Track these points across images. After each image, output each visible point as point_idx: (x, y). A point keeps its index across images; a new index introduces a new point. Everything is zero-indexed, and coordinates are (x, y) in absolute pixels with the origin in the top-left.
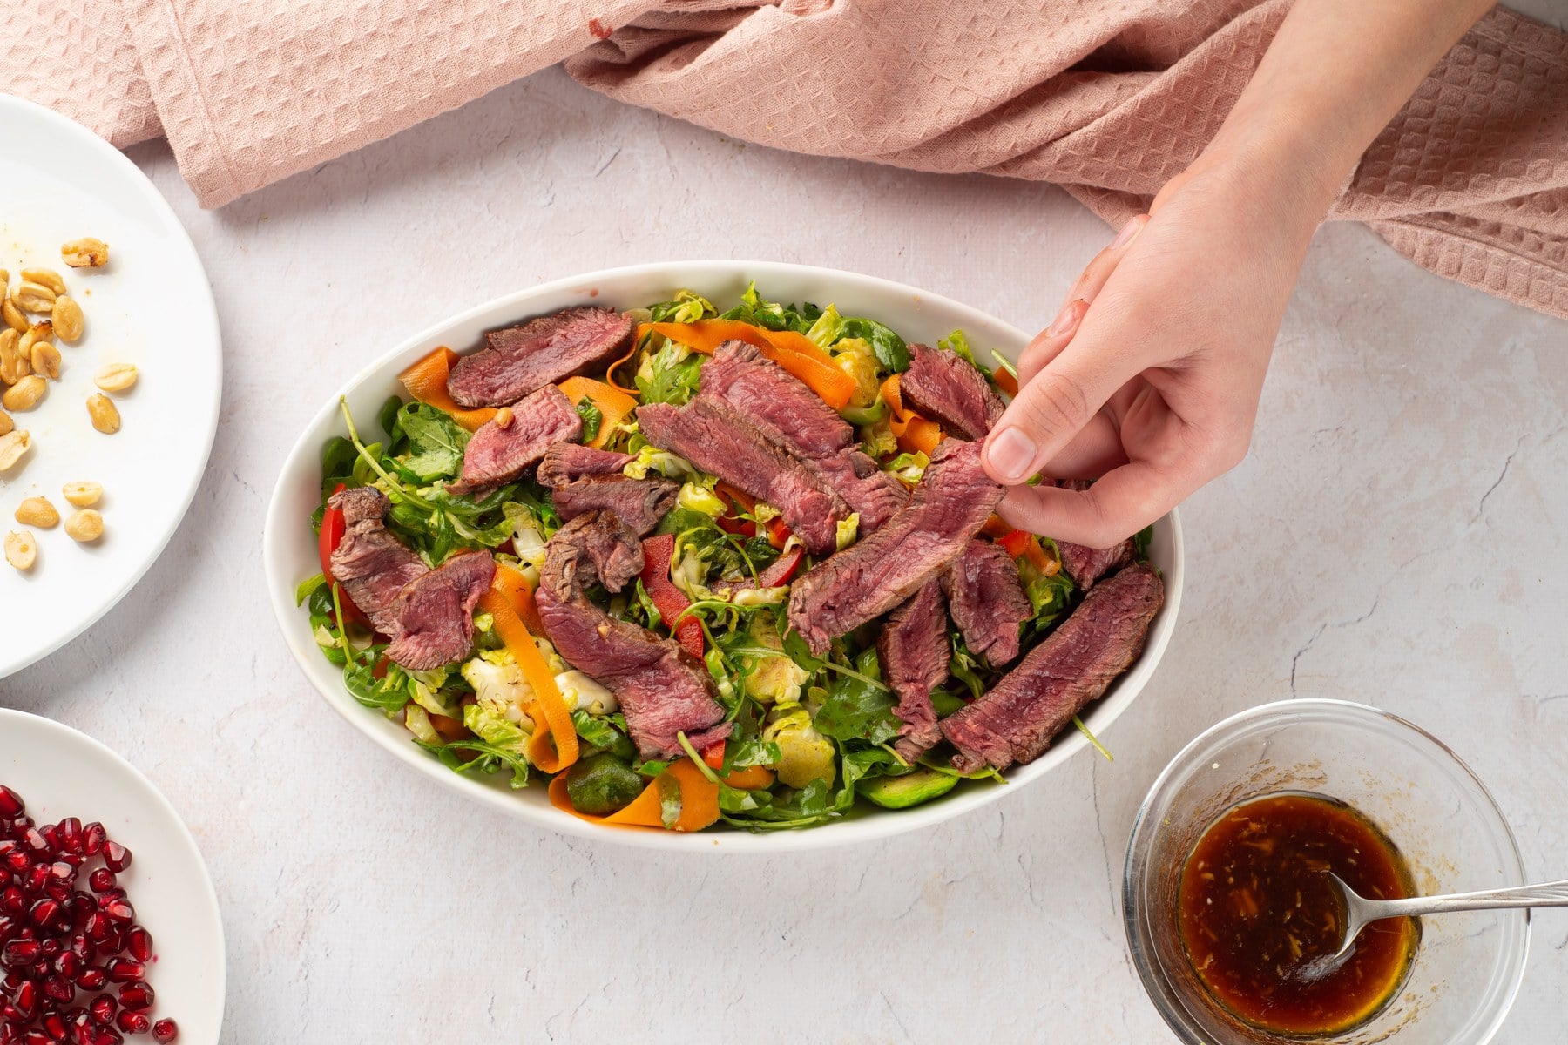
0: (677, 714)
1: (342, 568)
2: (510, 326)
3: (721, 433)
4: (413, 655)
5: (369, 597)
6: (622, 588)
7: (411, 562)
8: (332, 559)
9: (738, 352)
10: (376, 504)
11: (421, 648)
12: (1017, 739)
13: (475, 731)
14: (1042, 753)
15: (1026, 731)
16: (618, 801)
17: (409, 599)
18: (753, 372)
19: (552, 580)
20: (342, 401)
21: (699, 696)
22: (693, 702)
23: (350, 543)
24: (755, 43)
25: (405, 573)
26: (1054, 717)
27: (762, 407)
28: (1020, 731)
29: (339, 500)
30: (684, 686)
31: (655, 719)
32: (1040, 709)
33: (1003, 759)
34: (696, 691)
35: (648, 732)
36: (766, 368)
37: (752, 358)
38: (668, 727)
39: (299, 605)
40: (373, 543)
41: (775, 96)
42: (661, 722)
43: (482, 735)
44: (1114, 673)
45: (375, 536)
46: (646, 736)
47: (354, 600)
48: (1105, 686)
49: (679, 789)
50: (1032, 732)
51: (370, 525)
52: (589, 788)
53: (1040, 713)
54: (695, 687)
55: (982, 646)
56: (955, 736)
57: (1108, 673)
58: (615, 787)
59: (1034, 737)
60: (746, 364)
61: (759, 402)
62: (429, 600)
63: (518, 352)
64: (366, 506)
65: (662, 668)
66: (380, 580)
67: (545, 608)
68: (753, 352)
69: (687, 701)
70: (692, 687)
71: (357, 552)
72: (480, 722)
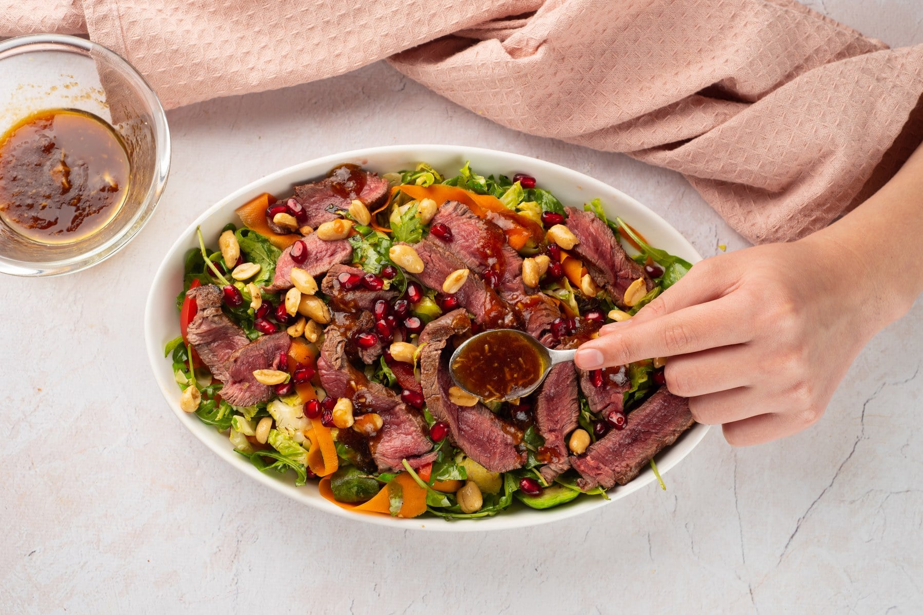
0: (402, 445)
1: (194, 336)
2: (308, 182)
3: (441, 264)
4: (237, 397)
5: (210, 356)
6: (374, 361)
7: (238, 335)
8: (188, 330)
9: (455, 209)
10: (218, 298)
11: (242, 393)
12: (618, 469)
13: (274, 447)
14: (633, 479)
15: (624, 464)
16: (362, 496)
17: (236, 361)
18: (464, 223)
19: (329, 354)
20: (198, 228)
21: (417, 435)
22: (413, 438)
23: (200, 321)
24: (483, 64)
25: (234, 342)
26: (642, 455)
27: (469, 247)
28: (620, 464)
29: (194, 293)
30: (408, 427)
31: (388, 448)
32: (633, 450)
33: (609, 483)
34: (415, 431)
35: (383, 455)
36: (472, 221)
37: (463, 214)
38: (396, 453)
39: (166, 356)
40: (215, 322)
41: (491, 96)
42: (392, 450)
43: (278, 450)
44: (682, 430)
45: (216, 319)
46: (382, 458)
47: (201, 357)
48: (676, 437)
49: (402, 492)
50: (628, 465)
51: (214, 311)
52: (344, 487)
53: (633, 453)
54: (415, 429)
55: (599, 408)
56: (579, 466)
57: (679, 429)
58: (361, 488)
59: (629, 469)
60: (460, 217)
61: (467, 244)
62: (248, 362)
63: (314, 199)
64: (211, 299)
65: (396, 414)
66: (218, 345)
67: (323, 371)
68: (465, 209)
69: (410, 437)
70: (413, 428)
71: (204, 328)
72: (278, 440)
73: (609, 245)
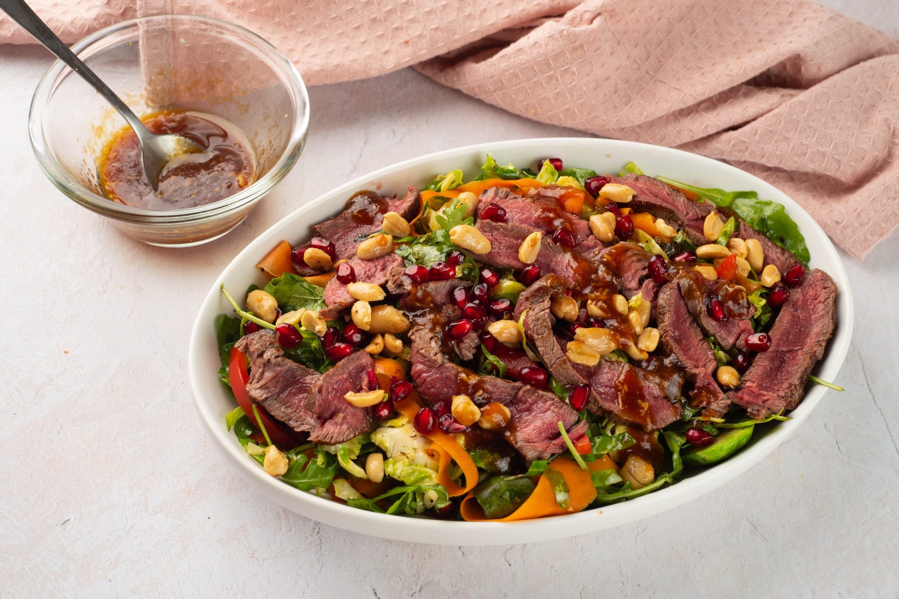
0: (544, 423)
1: (258, 391)
2: (328, 219)
3: (507, 238)
4: (333, 432)
5: (282, 409)
6: (474, 355)
7: (309, 374)
8: (247, 389)
9: (496, 194)
10: (273, 338)
11: (338, 427)
12: (782, 394)
13: (396, 477)
14: (801, 400)
15: (785, 385)
16: (518, 500)
17: (320, 391)
18: (511, 203)
19: (426, 351)
20: (222, 288)
21: (557, 407)
22: (553, 412)
23: (261, 370)
25: (307, 383)
26: (800, 370)
27: (528, 218)
28: (781, 387)
29: (244, 342)
30: (542, 404)
31: (530, 431)
32: (787, 371)
33: (781, 406)
34: (553, 404)
35: (528, 441)
36: (519, 200)
37: (507, 196)
38: (541, 433)
39: (229, 430)
40: (279, 365)
42: (535, 431)
43: (401, 479)
44: (825, 338)
45: (279, 359)
46: (527, 444)
47: (273, 414)
48: (823, 348)
49: (563, 478)
50: (791, 385)
51: (274, 351)
52: (494, 497)
53: (788, 372)
54: (552, 402)
55: (731, 341)
56: (741, 399)
57: (822, 339)
58: (514, 491)
59: (793, 387)
60: (504, 200)
61: (524, 216)
62: (333, 389)
63: (338, 235)
64: (267, 339)
65: (521, 401)
66: (289, 394)
67: (425, 375)
68: (506, 192)
69: (549, 413)
70: (549, 403)
71: (268, 375)
72: (398, 469)
73: (665, 192)
